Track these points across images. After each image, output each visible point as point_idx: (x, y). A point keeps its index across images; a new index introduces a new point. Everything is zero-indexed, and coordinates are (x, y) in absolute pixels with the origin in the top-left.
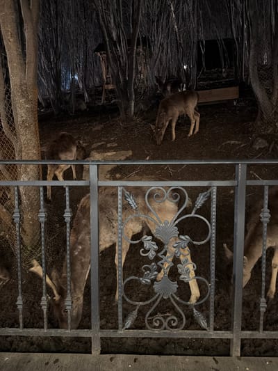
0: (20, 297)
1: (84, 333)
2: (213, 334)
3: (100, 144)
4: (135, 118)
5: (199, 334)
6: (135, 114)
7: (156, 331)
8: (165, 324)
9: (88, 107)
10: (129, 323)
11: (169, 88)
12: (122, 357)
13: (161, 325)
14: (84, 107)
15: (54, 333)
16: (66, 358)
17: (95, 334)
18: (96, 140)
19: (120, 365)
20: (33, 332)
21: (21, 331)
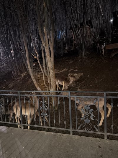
0: (54, 120)
1: (68, 130)
2: (99, 133)
3: (72, 70)
4: (85, 57)
5: (96, 133)
6: (85, 56)
7: (85, 131)
8: (88, 129)
9: (67, 52)
10: (79, 128)
11: (98, 45)
12: (77, 136)
13: (86, 129)
14: (66, 52)
15: (62, 129)
16: (65, 135)
17: (71, 130)
18: (70, 68)
19: (77, 137)
20: (57, 128)
21: (55, 128)
